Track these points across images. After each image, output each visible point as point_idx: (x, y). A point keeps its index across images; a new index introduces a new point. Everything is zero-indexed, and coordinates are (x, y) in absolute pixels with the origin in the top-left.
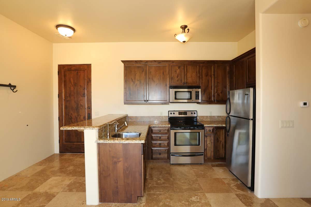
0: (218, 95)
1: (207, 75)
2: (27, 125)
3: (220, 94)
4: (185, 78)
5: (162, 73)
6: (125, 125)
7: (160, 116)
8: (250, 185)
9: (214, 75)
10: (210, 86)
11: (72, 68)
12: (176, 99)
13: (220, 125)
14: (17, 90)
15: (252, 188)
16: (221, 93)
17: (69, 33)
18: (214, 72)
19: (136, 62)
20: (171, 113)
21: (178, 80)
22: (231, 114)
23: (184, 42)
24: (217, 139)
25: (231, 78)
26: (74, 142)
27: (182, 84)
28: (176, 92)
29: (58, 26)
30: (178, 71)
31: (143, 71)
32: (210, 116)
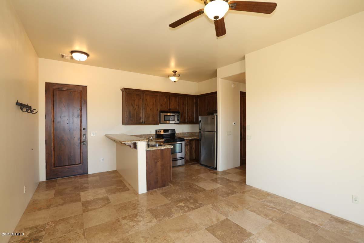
0: (189, 118)
1: (183, 104)
2: (32, 149)
3: (190, 118)
4: (170, 105)
5: (155, 100)
6: (151, 139)
7: (150, 134)
8: (215, 167)
9: (187, 104)
10: (185, 111)
11: (64, 88)
12: (165, 121)
13: (193, 138)
14: (37, 112)
15: (216, 168)
16: (191, 116)
17: (83, 58)
18: (187, 102)
19: (136, 90)
20: (158, 132)
21: (165, 107)
22: (202, 130)
23: (175, 82)
24: (192, 147)
25: (196, 107)
26: (66, 166)
27: (168, 110)
28: (165, 116)
29: (72, 52)
30: (165, 100)
31: (140, 98)
32: (183, 133)
